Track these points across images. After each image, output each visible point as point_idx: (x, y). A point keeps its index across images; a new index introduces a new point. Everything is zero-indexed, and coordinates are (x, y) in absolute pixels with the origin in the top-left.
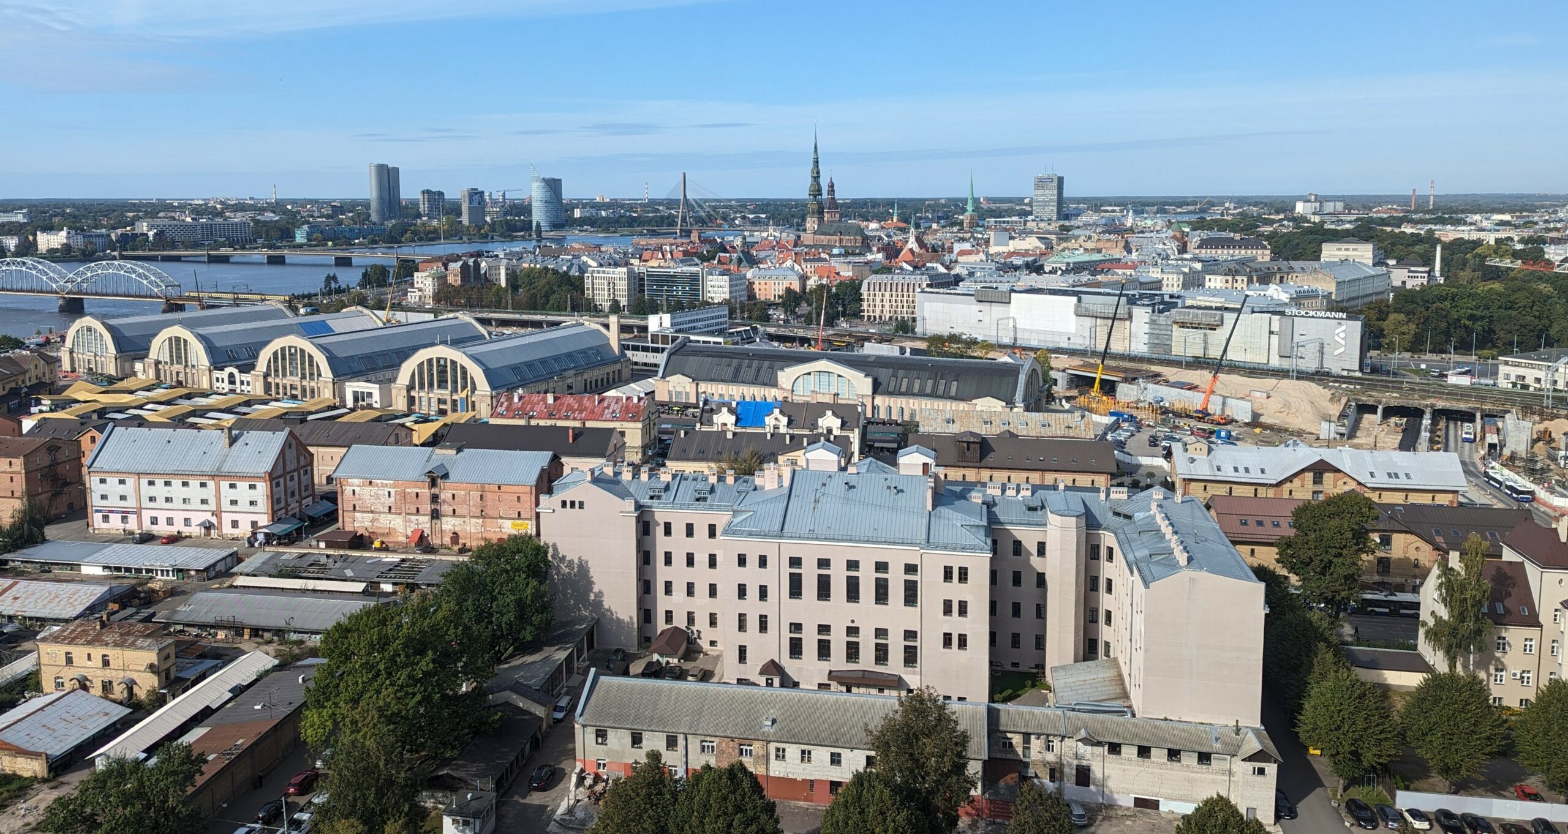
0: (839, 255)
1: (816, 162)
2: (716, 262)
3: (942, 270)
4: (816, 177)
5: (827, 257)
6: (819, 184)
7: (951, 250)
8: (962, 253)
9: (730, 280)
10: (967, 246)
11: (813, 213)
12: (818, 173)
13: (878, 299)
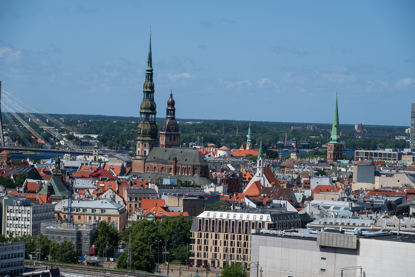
0: (171, 186)
1: (150, 75)
2: (22, 189)
3: (290, 208)
4: (150, 92)
5: (156, 188)
6: (152, 100)
7: (307, 185)
8: (320, 189)
9: (34, 212)
10: (325, 181)
11: (144, 135)
12: (152, 87)
13: (210, 241)
